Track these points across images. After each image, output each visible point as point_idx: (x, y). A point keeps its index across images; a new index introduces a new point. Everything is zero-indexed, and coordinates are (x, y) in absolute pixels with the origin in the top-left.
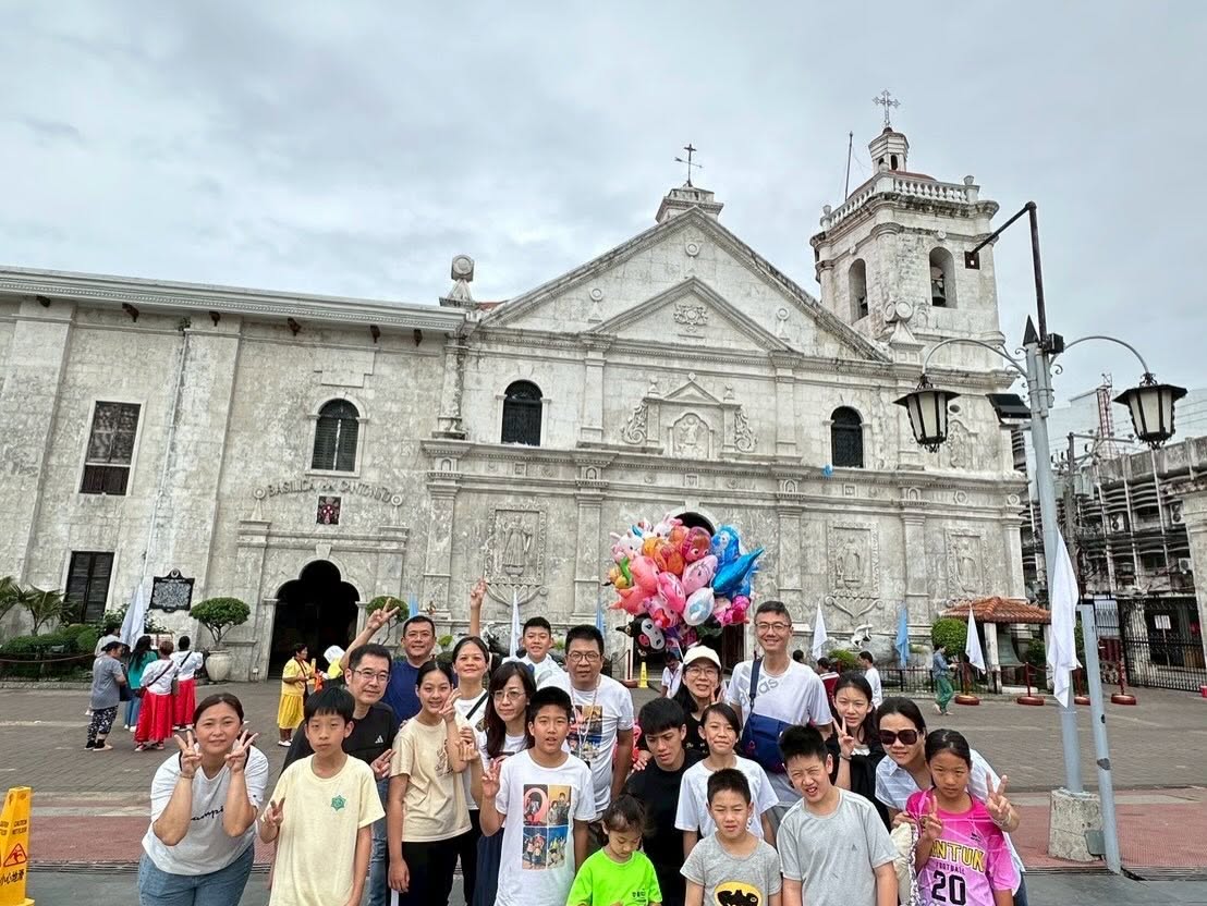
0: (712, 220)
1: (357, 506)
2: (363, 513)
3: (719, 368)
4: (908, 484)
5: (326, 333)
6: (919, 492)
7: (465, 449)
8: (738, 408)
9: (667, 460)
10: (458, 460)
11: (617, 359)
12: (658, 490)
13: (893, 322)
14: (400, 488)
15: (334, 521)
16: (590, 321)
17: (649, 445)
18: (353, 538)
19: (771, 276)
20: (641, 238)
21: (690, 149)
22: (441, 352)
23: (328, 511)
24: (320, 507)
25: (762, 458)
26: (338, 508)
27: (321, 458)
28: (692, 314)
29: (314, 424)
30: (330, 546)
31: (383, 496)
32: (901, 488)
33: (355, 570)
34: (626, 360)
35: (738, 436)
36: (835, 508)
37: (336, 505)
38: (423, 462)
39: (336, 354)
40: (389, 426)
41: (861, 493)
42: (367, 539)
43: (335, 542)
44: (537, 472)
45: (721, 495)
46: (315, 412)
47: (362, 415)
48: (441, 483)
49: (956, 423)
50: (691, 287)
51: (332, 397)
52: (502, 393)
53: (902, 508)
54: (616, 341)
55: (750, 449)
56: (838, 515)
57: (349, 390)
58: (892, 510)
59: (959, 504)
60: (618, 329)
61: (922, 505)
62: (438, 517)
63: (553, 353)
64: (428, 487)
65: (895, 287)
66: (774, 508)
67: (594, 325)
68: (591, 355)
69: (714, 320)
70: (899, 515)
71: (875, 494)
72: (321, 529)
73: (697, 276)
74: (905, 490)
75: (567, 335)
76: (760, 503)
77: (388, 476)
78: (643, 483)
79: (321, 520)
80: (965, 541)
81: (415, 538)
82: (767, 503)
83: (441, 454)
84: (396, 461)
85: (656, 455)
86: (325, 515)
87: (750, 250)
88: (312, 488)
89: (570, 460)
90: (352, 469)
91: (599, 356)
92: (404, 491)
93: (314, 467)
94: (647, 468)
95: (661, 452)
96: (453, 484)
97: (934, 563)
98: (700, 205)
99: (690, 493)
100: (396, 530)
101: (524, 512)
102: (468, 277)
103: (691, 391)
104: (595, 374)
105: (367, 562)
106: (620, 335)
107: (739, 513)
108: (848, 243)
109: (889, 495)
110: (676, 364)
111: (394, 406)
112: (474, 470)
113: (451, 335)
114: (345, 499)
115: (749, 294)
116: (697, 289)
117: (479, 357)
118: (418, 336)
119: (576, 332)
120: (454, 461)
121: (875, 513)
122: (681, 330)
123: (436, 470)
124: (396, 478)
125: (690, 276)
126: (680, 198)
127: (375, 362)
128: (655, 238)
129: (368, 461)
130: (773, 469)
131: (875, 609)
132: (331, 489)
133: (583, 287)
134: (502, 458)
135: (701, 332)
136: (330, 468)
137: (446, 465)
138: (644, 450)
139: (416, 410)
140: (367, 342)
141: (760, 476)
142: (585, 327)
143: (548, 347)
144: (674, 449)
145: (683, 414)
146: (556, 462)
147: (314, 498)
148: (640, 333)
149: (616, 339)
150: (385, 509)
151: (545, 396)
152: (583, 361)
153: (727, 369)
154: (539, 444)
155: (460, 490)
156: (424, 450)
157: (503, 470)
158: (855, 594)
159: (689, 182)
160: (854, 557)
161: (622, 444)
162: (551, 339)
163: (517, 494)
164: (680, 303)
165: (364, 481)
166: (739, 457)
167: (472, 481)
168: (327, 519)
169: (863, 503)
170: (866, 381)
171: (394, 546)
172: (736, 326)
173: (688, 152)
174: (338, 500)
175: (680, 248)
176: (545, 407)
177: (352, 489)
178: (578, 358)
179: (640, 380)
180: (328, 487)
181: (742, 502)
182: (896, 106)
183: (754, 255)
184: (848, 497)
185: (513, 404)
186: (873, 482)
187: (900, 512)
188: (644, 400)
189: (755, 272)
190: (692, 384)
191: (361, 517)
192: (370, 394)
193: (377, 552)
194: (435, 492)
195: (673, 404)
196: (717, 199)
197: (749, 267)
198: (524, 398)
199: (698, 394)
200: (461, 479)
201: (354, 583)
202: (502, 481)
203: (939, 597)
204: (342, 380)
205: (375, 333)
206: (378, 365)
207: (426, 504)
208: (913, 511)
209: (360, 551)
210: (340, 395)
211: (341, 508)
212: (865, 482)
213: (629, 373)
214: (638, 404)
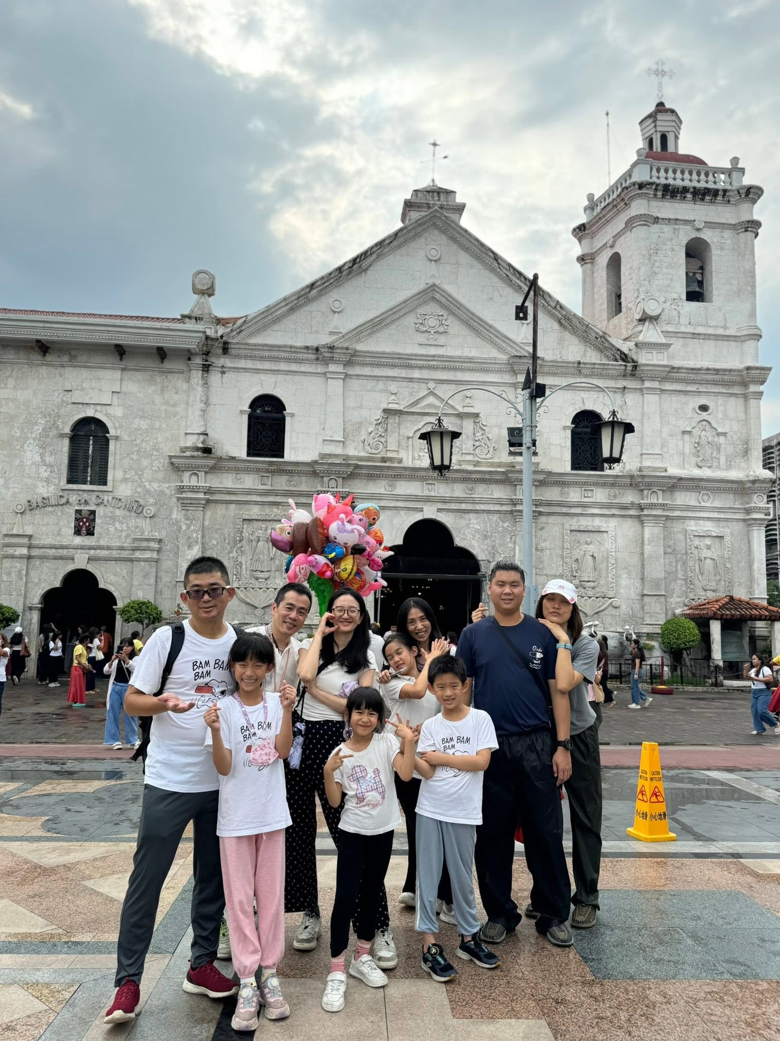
0: (453, 222)
1: (111, 518)
2: (117, 525)
3: (460, 376)
4: (649, 486)
5: (73, 353)
6: (660, 493)
7: (211, 462)
8: (477, 415)
9: (405, 468)
10: (206, 473)
11: (358, 370)
12: (397, 498)
13: (642, 320)
14: (152, 501)
15: (90, 533)
16: (331, 333)
17: (389, 455)
18: (108, 548)
19: (514, 279)
20: (380, 244)
21: (435, 145)
22: (185, 368)
23: (84, 523)
24: (76, 519)
25: (500, 465)
26: (94, 520)
27: (75, 474)
28: (432, 322)
29: (66, 442)
30: (87, 556)
31: (136, 508)
32: (642, 490)
33: (112, 577)
34: (367, 371)
35: (477, 444)
36: (573, 511)
37: (91, 517)
38: (174, 477)
39: (84, 373)
40: (138, 441)
41: (600, 495)
42: (122, 548)
43: (92, 552)
44: (281, 483)
45: (459, 501)
46: (67, 430)
47: (112, 432)
48: (190, 495)
49: (704, 423)
50: (431, 294)
51: (82, 415)
52: (246, 408)
53: (642, 509)
54: (355, 353)
55: (488, 456)
56: (575, 519)
57: (99, 408)
58: (632, 512)
59: (703, 504)
60: (359, 341)
61: (663, 507)
62: (188, 527)
63: (294, 367)
64: (178, 499)
65: (646, 283)
66: (511, 512)
67: (334, 337)
68: (332, 368)
69: (455, 327)
70: (639, 517)
71: (615, 496)
72: (78, 540)
73: (437, 283)
74: (645, 492)
75: (307, 348)
76: (497, 508)
77: (139, 490)
78: (382, 491)
79: (78, 532)
80: (708, 541)
81: (168, 547)
82: (504, 508)
83: (188, 468)
84: (148, 474)
85: (396, 465)
86: (82, 527)
87: (492, 252)
88: (68, 502)
89: (313, 470)
90: (105, 484)
91: (340, 368)
92: (156, 503)
93: (70, 481)
94: (386, 477)
95: (400, 461)
96: (201, 496)
97: (674, 564)
98: (442, 207)
99: (428, 500)
100: (148, 540)
101: (270, 521)
102: (209, 292)
103: (431, 400)
104: (336, 385)
105: (122, 569)
106: (360, 347)
107: (476, 519)
108: (605, 235)
109: (630, 497)
110: (416, 374)
111: (142, 422)
112: (221, 483)
113: (193, 351)
114: (100, 512)
115: (491, 299)
116: (437, 296)
117: (223, 373)
118: (162, 354)
119: (315, 345)
120: (201, 474)
121: (613, 515)
122: (422, 338)
123: (185, 483)
124: (148, 491)
125: (430, 282)
126: (421, 199)
127: (121, 380)
128: (395, 243)
129: (119, 474)
130: (509, 475)
131: (611, 608)
132: (86, 503)
133: (323, 299)
134: (248, 471)
135: (442, 340)
136: (85, 483)
137: (194, 478)
138: (384, 460)
139: (164, 426)
140: (114, 359)
141: (498, 482)
142: (324, 339)
143: (288, 360)
144: (413, 459)
145: (422, 424)
146: (299, 473)
147: (71, 512)
148: (379, 344)
149: (356, 351)
150: (138, 520)
151: (288, 410)
152: (325, 374)
153: (467, 376)
154: (283, 457)
155: (208, 501)
156: (172, 464)
157: (249, 481)
158: (590, 593)
159: (433, 180)
160: (590, 558)
161: (363, 454)
162: (292, 354)
163: (263, 504)
164: (421, 311)
165: (117, 494)
166: (477, 464)
167: (221, 492)
168: (84, 531)
169: (602, 506)
170: (612, 383)
171: (148, 555)
172: (478, 333)
173: (432, 147)
174: (93, 513)
175: (422, 253)
176: (288, 420)
177: (106, 503)
178: (319, 371)
179: (381, 391)
180: (83, 501)
181: (478, 507)
182: (671, 77)
183: (496, 257)
184: (586, 500)
185: (258, 418)
186: (613, 485)
187: (640, 514)
188: (385, 411)
189: (498, 275)
190: (432, 393)
191: (116, 529)
192: (118, 411)
193: (131, 560)
194: (185, 504)
195: (413, 413)
196: (459, 199)
197: (492, 270)
198: (267, 412)
199: (437, 403)
200: (209, 491)
201: (111, 589)
202: (249, 492)
203: (678, 597)
204: (91, 398)
205: (121, 351)
206: (125, 383)
207: (176, 514)
208: (654, 512)
209: (116, 560)
210: (90, 413)
211: (97, 520)
212: (604, 485)
213: (370, 384)
214: (379, 414)
